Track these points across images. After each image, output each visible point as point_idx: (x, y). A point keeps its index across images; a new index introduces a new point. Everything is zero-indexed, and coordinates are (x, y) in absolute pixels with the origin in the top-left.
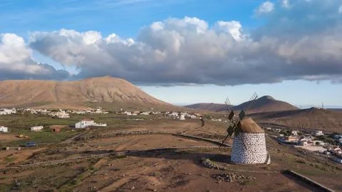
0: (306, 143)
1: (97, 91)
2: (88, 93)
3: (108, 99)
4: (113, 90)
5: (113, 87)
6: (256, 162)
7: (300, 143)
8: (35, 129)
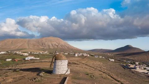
0: (138, 68)
1: (46, 43)
2: (43, 44)
3: (51, 47)
4: (54, 43)
5: (54, 41)
6: (60, 73)
7: (135, 68)
8: (8, 60)
